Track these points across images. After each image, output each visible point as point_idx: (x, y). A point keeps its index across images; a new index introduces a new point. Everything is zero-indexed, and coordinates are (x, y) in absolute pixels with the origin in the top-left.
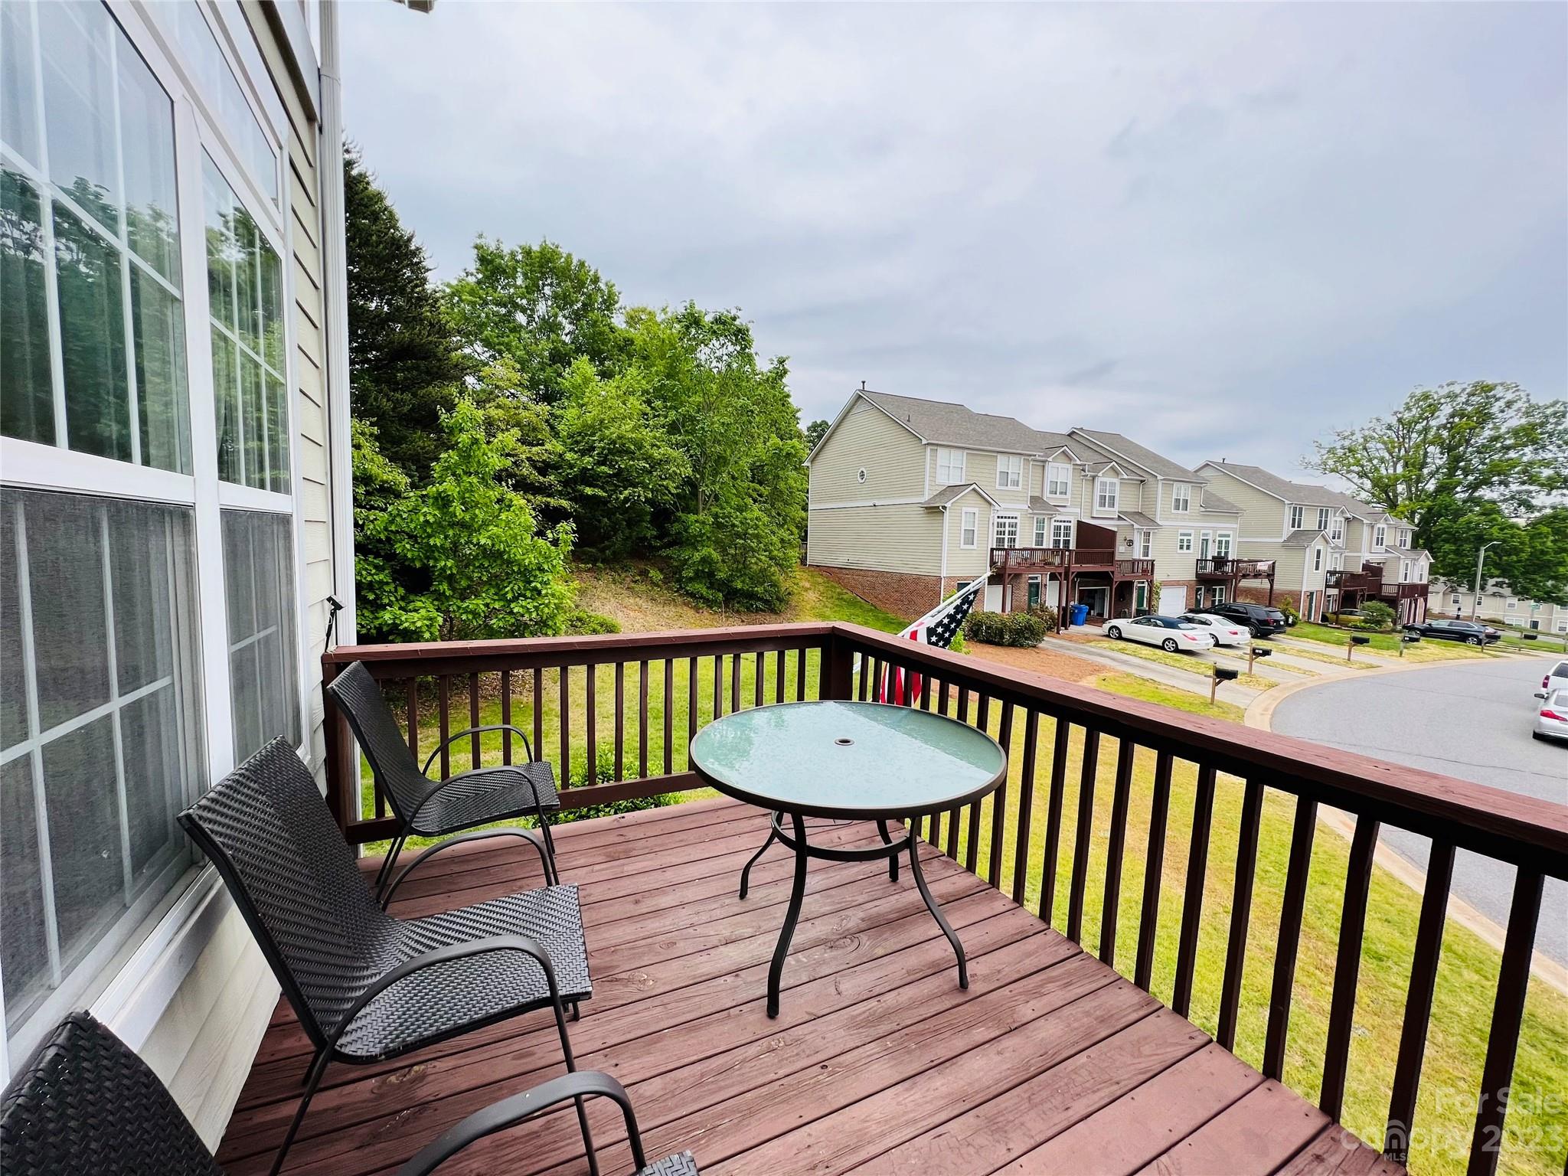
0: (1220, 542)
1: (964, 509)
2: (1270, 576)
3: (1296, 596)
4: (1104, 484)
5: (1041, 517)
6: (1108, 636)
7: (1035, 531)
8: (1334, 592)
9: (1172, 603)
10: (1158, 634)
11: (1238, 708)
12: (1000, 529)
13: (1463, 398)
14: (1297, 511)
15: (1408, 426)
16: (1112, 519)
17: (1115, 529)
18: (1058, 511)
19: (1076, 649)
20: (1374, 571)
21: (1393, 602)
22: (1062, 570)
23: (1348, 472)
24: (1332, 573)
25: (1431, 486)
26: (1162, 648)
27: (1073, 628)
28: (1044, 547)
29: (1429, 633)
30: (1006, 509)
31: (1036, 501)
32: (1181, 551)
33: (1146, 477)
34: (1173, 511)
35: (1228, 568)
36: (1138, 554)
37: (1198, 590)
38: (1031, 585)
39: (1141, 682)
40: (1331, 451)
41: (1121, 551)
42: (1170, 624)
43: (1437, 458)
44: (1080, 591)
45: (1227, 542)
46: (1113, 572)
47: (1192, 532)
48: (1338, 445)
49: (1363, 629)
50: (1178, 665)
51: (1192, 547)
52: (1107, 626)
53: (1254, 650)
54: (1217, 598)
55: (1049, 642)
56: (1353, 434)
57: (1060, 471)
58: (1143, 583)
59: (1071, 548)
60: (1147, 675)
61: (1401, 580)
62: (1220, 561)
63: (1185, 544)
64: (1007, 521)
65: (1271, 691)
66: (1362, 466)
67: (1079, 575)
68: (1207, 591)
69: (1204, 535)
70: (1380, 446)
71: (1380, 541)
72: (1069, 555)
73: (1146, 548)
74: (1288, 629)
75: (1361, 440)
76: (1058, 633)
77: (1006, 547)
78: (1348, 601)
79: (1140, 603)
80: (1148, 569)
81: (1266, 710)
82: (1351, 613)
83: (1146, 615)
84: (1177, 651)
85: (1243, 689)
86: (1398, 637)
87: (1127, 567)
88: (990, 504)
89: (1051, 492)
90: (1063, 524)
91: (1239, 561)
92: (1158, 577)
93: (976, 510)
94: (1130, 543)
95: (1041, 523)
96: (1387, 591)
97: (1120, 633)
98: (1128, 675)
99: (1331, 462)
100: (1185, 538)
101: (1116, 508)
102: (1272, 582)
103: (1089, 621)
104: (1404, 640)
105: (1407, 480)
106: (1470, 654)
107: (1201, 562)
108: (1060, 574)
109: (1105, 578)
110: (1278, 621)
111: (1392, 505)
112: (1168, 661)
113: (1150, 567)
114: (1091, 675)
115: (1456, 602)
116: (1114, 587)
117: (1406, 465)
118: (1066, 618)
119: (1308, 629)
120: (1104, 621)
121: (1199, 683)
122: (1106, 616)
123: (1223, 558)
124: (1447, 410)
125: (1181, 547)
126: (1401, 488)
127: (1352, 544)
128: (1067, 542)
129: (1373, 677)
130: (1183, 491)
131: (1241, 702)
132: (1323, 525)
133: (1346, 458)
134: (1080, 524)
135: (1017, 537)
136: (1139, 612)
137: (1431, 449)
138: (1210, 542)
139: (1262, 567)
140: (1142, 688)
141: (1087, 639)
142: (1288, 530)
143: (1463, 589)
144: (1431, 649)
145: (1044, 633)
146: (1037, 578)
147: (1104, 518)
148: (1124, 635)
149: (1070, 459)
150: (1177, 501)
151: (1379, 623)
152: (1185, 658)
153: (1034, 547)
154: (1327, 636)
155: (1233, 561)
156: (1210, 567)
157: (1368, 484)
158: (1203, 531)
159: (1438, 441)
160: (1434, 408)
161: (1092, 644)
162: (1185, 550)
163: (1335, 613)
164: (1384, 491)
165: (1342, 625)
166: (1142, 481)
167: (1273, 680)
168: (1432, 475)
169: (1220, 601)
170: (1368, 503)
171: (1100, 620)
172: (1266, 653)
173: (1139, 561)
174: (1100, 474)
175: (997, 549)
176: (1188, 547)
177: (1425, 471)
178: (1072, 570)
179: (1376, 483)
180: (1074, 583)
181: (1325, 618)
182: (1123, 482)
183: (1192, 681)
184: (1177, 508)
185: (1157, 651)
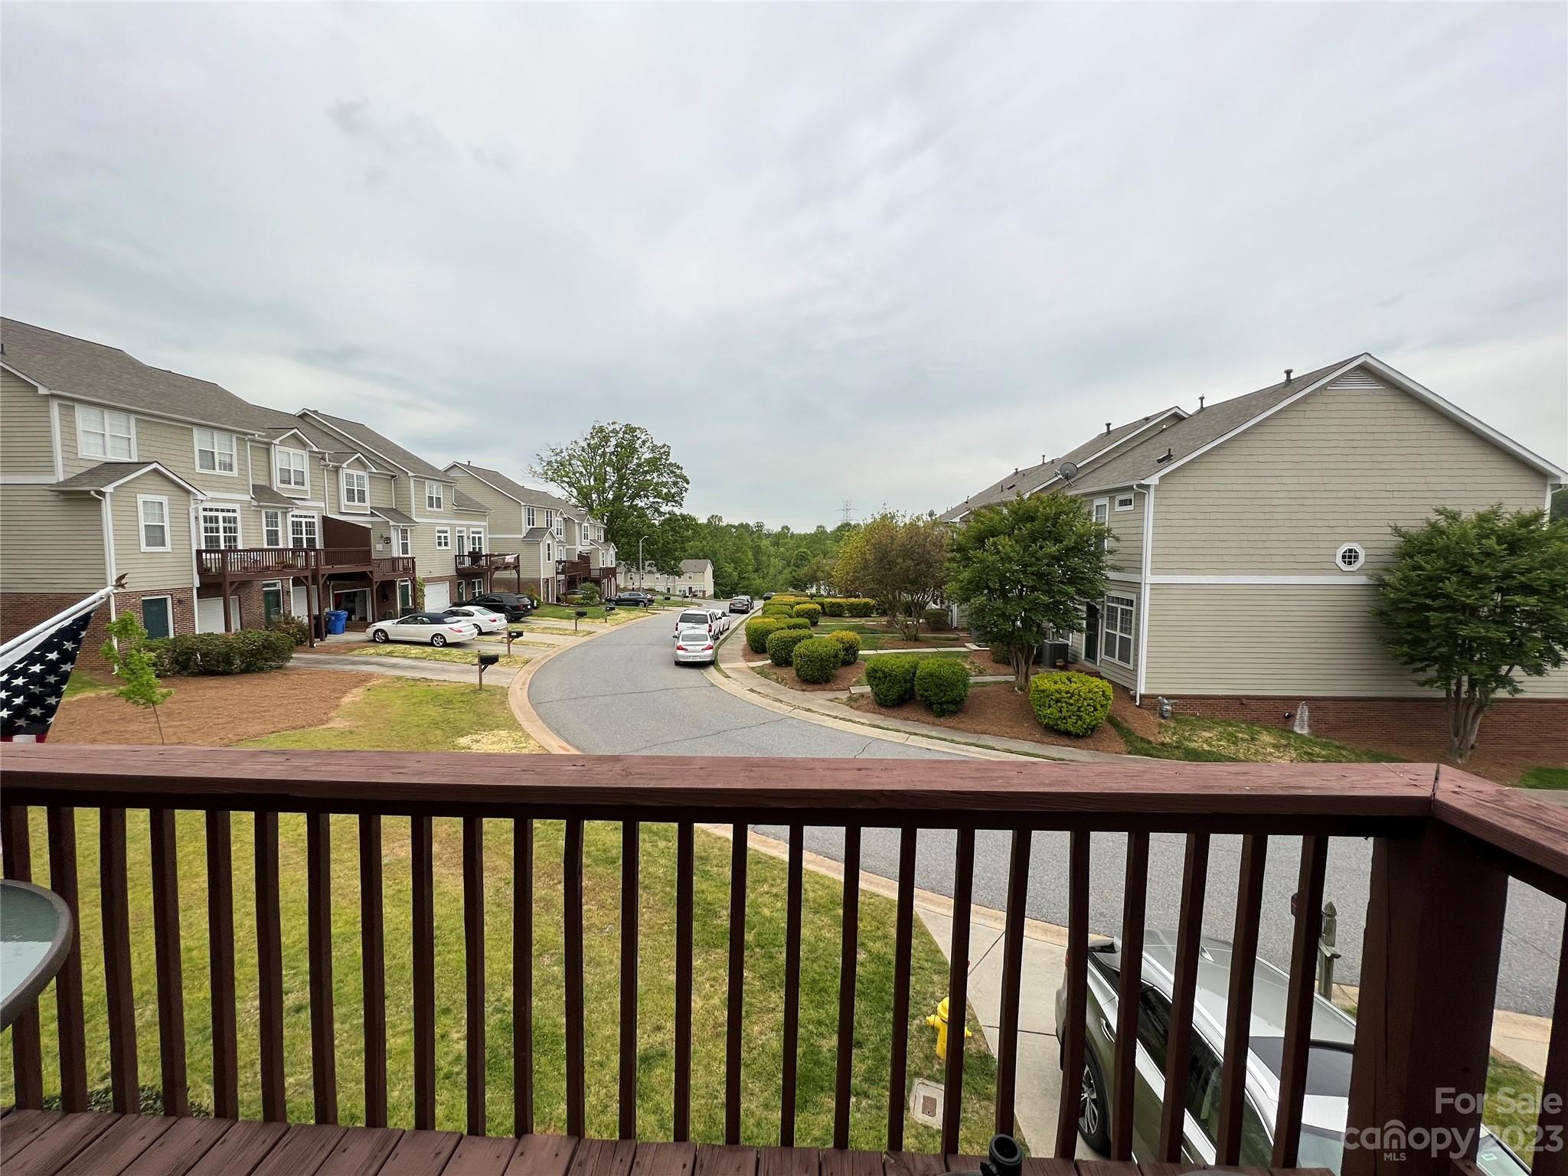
0: (474, 538)
1: (141, 498)
2: (516, 567)
3: (536, 582)
4: (349, 477)
5: (271, 511)
6: (374, 641)
7: (265, 528)
8: (562, 577)
9: (436, 599)
10: (426, 631)
11: (503, 688)
12: (209, 525)
13: (621, 435)
14: (531, 512)
15: (593, 449)
16: (365, 515)
17: (370, 526)
18: (294, 504)
19: (337, 662)
20: (585, 559)
21: (597, 582)
22: (309, 574)
23: (562, 482)
24: (559, 562)
25: (610, 496)
26: (431, 644)
27: (331, 639)
28: (281, 546)
29: (620, 602)
30: (213, 500)
31: (262, 492)
32: (438, 548)
33: (397, 473)
34: (428, 509)
35: (483, 562)
36: (396, 552)
37: (460, 584)
38: (267, 593)
39: (412, 683)
40: (549, 463)
41: (377, 547)
42: (436, 619)
43: (612, 477)
44: (336, 596)
45: (480, 538)
46: (371, 572)
47: (448, 529)
48: (553, 459)
49: (583, 605)
50: (448, 659)
51: (449, 544)
52: (371, 630)
53: (510, 634)
54: (477, 591)
55: (299, 658)
56: (562, 452)
57: (288, 458)
58: (406, 581)
59: (318, 547)
60: (417, 675)
61: (601, 566)
62: (475, 556)
63: (443, 541)
64: (221, 515)
65: (527, 667)
66: (570, 478)
67: (331, 577)
68: (468, 584)
69: (459, 532)
70: (579, 463)
71: (586, 537)
72: (316, 557)
73: (405, 547)
74: (534, 611)
75: (567, 458)
76: (312, 646)
77: (222, 547)
78: (571, 584)
79: (405, 601)
80: (410, 567)
81: (524, 684)
82: (575, 593)
83: (413, 613)
84: (446, 645)
85: (506, 669)
86: (603, 608)
87: (388, 566)
88: (188, 492)
89: (282, 482)
90: (304, 520)
91: (491, 555)
92: (420, 574)
93: (164, 499)
94: (388, 541)
95: (272, 520)
96: (595, 574)
97: (386, 635)
98: (399, 678)
99: (550, 473)
100: (443, 535)
101: (368, 504)
102: (518, 572)
103: (348, 628)
104: (606, 610)
105: (597, 492)
106: (641, 614)
107: (460, 557)
108: (306, 578)
109: (363, 578)
110: (526, 606)
111: (591, 509)
112: (437, 656)
113: (410, 566)
114: (356, 687)
115: (631, 578)
116: (375, 588)
117: (595, 480)
118: (320, 627)
119: (549, 609)
120: (368, 625)
121: (468, 672)
122: (370, 619)
123: (478, 553)
124: (613, 442)
125: (440, 544)
126: (594, 496)
127: (570, 540)
128: (311, 541)
129: (591, 641)
130: (435, 490)
131: (504, 682)
132: (550, 524)
133: (558, 470)
134: (326, 520)
135: (239, 535)
136: (405, 612)
137: (608, 469)
138: (465, 539)
139: (509, 559)
140: (415, 689)
141: (350, 647)
142: (526, 528)
143: (634, 570)
144: (622, 614)
145: (291, 650)
146: (275, 585)
147: (355, 513)
148: (390, 637)
149: (304, 445)
150: (431, 498)
151: (591, 599)
152: (454, 651)
153: (266, 546)
154: (561, 614)
155: (486, 556)
156: (467, 561)
157: (575, 493)
158: (457, 529)
159: (610, 464)
160: (606, 439)
161: (356, 652)
162: (443, 547)
163: (564, 594)
164: (584, 495)
165: (570, 603)
166: (393, 477)
167: (526, 657)
168: (611, 487)
169: (480, 592)
170: (577, 507)
171: (363, 624)
172: (520, 634)
173: (399, 558)
174: (344, 465)
175: (206, 551)
176: (446, 544)
177: (607, 485)
178: (321, 573)
179: (580, 490)
180: (326, 587)
181: (558, 599)
182: (372, 476)
183: (462, 672)
184: (431, 505)
185: (429, 649)
